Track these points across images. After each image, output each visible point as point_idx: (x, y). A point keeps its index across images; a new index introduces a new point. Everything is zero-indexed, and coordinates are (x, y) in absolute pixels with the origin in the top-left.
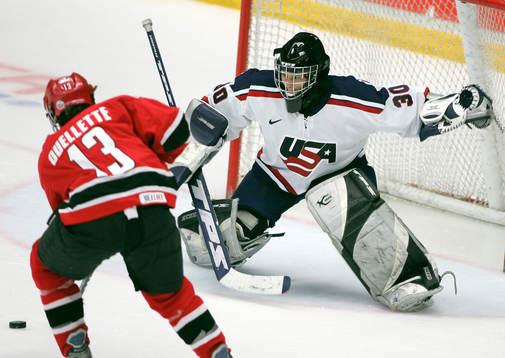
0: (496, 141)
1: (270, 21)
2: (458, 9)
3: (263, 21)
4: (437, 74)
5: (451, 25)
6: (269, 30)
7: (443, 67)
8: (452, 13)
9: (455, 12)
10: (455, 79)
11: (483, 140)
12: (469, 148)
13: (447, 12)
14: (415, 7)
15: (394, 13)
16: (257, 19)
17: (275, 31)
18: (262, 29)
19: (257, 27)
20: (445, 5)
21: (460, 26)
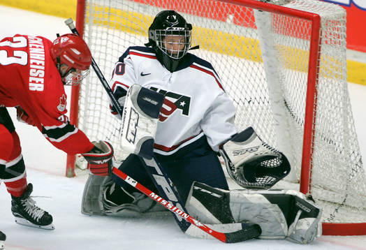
0: (289, 126)
1: (100, 29)
2: (255, 17)
3: (94, 28)
4: (239, 71)
5: (250, 30)
6: (99, 35)
7: (244, 65)
8: (250, 20)
9: (253, 19)
10: (254, 74)
11: (277, 125)
12: (266, 131)
13: (247, 20)
14: (220, 15)
15: (203, 21)
16: (89, 26)
17: (104, 36)
18: (94, 34)
19: (90, 32)
20: (245, 13)
21: (257, 31)
